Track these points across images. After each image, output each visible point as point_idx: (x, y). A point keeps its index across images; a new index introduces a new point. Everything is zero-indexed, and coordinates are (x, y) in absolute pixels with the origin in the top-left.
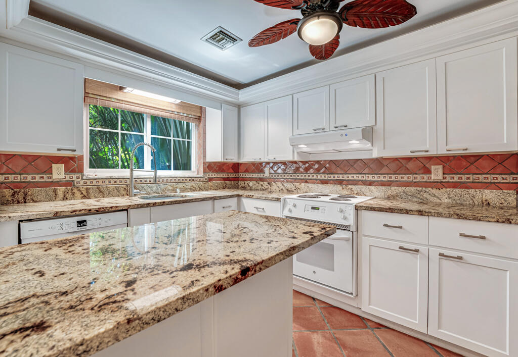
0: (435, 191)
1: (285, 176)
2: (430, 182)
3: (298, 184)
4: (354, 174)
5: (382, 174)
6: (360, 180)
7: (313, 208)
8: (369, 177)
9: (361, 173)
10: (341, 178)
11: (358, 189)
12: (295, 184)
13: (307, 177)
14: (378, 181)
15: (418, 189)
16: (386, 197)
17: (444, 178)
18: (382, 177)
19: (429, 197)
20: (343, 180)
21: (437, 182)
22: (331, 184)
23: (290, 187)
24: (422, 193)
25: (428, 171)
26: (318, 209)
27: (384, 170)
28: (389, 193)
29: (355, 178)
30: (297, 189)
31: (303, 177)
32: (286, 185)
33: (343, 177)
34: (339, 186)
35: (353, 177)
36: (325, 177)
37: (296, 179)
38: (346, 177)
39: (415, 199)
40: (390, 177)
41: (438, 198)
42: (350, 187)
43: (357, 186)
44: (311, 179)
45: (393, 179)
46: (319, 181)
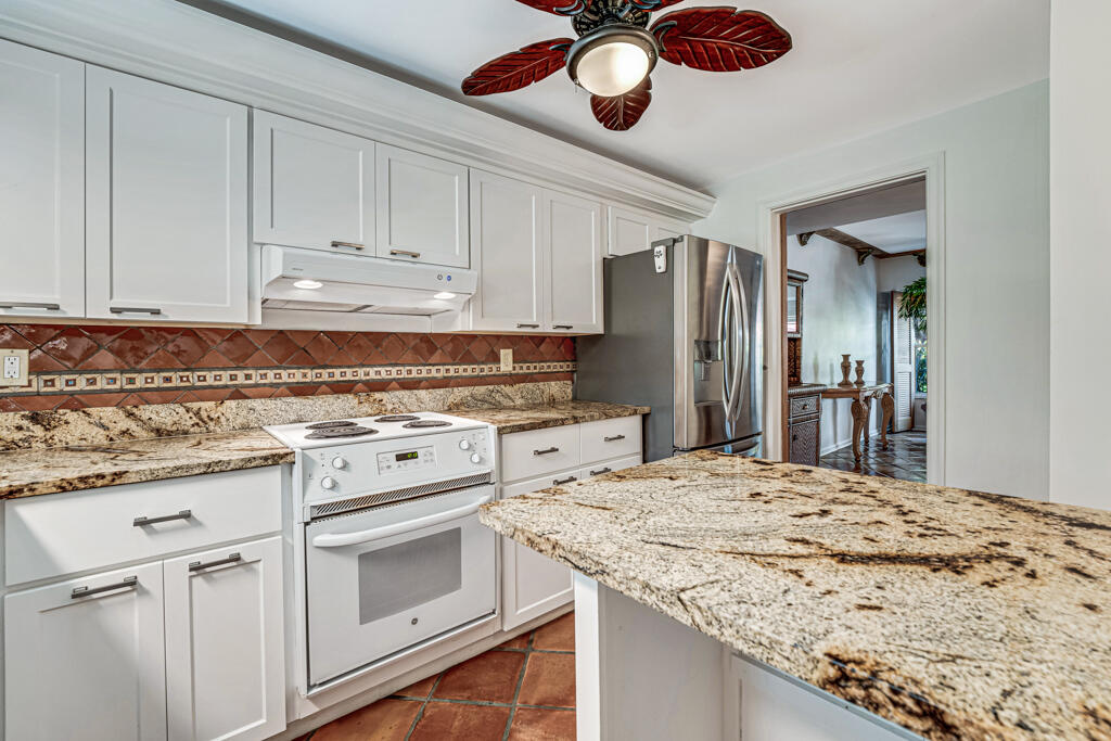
0: (507, 389)
1: (132, 381)
2: (499, 375)
3: (212, 404)
4: (380, 365)
5: (434, 365)
6: (394, 379)
7: (401, 457)
8: (410, 371)
9: (396, 365)
10: (349, 377)
11: (395, 400)
12: (195, 405)
13: (241, 380)
14: (427, 379)
15: (491, 387)
16: (446, 408)
17: (514, 368)
18: (434, 369)
19: (502, 399)
20: (356, 382)
21: (506, 375)
22: (324, 393)
23: (169, 421)
24: (493, 394)
25: (497, 359)
26: (414, 456)
27: (436, 357)
28: (451, 399)
29: (384, 375)
30: (202, 421)
31: (225, 380)
32: (146, 412)
33: (355, 374)
34: (350, 396)
35: (379, 373)
36: (305, 375)
37: (194, 388)
38: (361, 374)
39: (486, 406)
40: (448, 370)
41: (510, 399)
42: (378, 395)
43: (392, 394)
44: (256, 385)
45: (452, 373)
46: (283, 388)
